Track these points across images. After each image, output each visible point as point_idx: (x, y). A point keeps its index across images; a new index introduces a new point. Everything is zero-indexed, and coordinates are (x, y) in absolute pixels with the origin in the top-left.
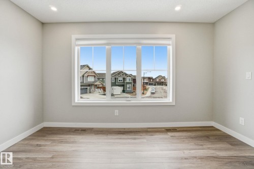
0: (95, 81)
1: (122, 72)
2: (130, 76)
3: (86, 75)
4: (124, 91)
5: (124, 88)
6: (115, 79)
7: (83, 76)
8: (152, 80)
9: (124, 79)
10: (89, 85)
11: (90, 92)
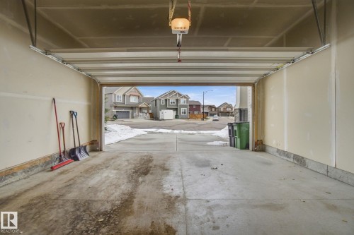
0: (140, 103)
1: (175, 92)
2: (185, 97)
3: (128, 94)
4: (177, 117)
5: (177, 113)
6: (166, 100)
7: (124, 96)
8: (213, 110)
9: (177, 100)
10: (132, 108)
11: (133, 118)
